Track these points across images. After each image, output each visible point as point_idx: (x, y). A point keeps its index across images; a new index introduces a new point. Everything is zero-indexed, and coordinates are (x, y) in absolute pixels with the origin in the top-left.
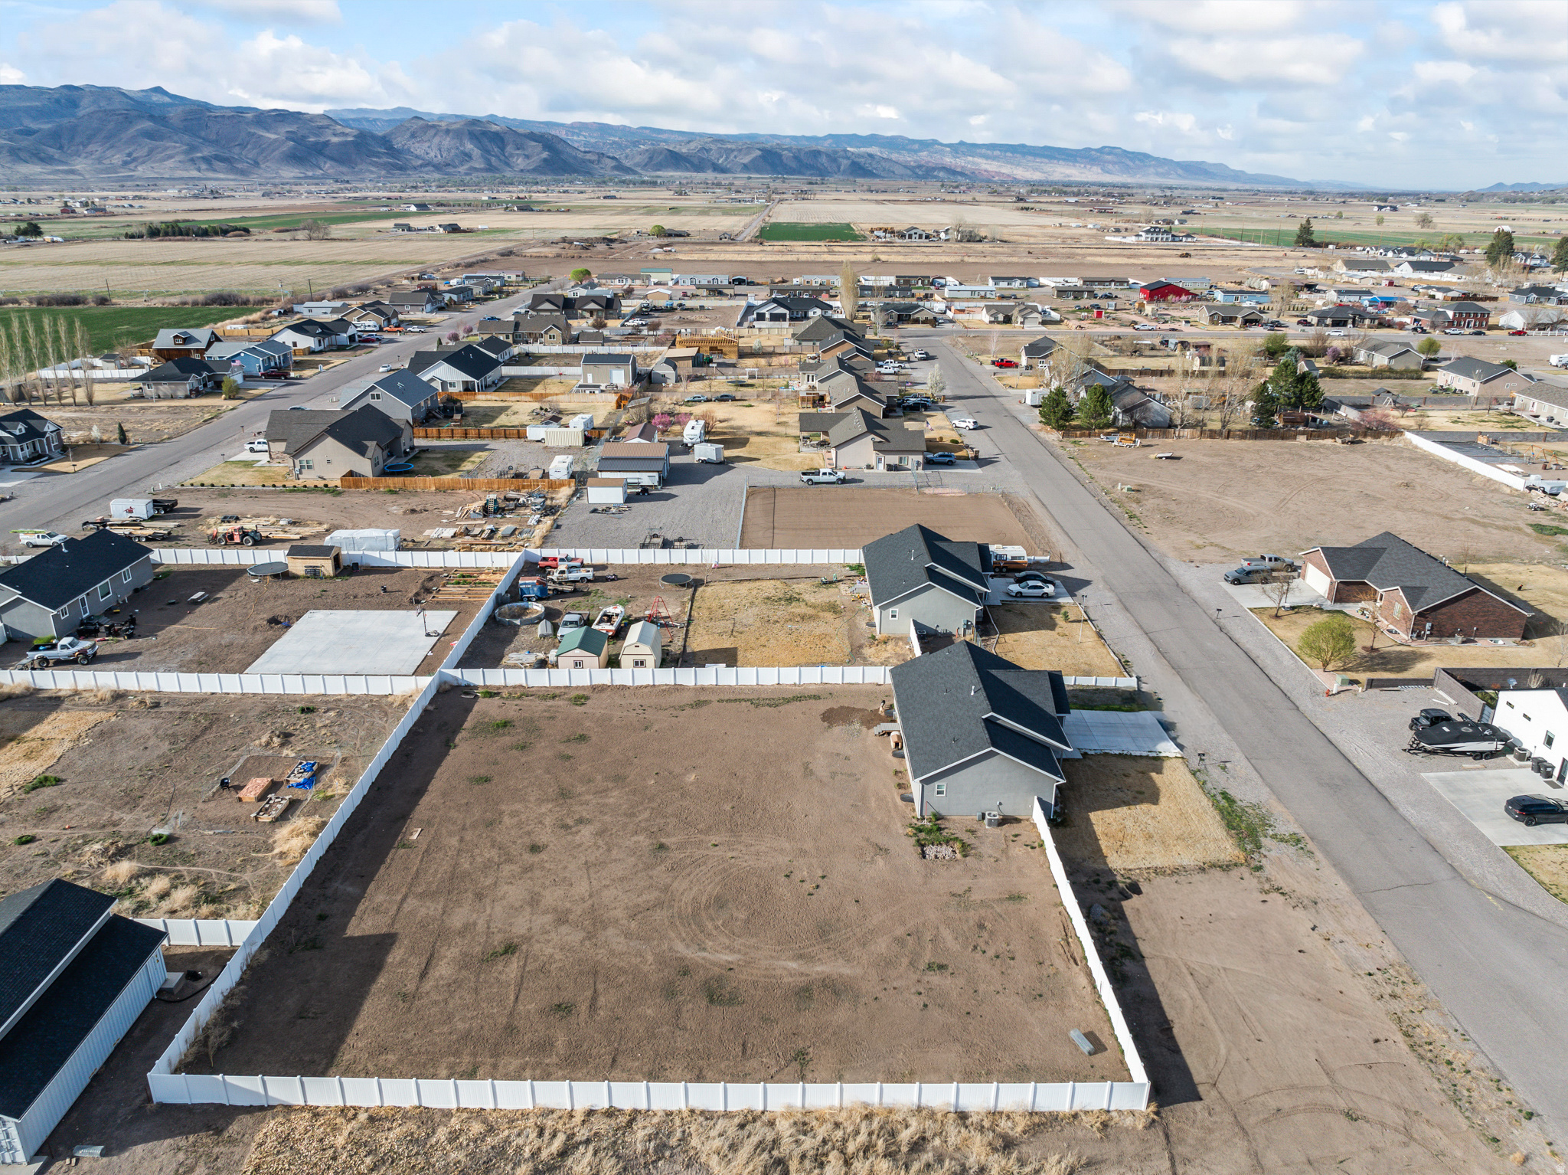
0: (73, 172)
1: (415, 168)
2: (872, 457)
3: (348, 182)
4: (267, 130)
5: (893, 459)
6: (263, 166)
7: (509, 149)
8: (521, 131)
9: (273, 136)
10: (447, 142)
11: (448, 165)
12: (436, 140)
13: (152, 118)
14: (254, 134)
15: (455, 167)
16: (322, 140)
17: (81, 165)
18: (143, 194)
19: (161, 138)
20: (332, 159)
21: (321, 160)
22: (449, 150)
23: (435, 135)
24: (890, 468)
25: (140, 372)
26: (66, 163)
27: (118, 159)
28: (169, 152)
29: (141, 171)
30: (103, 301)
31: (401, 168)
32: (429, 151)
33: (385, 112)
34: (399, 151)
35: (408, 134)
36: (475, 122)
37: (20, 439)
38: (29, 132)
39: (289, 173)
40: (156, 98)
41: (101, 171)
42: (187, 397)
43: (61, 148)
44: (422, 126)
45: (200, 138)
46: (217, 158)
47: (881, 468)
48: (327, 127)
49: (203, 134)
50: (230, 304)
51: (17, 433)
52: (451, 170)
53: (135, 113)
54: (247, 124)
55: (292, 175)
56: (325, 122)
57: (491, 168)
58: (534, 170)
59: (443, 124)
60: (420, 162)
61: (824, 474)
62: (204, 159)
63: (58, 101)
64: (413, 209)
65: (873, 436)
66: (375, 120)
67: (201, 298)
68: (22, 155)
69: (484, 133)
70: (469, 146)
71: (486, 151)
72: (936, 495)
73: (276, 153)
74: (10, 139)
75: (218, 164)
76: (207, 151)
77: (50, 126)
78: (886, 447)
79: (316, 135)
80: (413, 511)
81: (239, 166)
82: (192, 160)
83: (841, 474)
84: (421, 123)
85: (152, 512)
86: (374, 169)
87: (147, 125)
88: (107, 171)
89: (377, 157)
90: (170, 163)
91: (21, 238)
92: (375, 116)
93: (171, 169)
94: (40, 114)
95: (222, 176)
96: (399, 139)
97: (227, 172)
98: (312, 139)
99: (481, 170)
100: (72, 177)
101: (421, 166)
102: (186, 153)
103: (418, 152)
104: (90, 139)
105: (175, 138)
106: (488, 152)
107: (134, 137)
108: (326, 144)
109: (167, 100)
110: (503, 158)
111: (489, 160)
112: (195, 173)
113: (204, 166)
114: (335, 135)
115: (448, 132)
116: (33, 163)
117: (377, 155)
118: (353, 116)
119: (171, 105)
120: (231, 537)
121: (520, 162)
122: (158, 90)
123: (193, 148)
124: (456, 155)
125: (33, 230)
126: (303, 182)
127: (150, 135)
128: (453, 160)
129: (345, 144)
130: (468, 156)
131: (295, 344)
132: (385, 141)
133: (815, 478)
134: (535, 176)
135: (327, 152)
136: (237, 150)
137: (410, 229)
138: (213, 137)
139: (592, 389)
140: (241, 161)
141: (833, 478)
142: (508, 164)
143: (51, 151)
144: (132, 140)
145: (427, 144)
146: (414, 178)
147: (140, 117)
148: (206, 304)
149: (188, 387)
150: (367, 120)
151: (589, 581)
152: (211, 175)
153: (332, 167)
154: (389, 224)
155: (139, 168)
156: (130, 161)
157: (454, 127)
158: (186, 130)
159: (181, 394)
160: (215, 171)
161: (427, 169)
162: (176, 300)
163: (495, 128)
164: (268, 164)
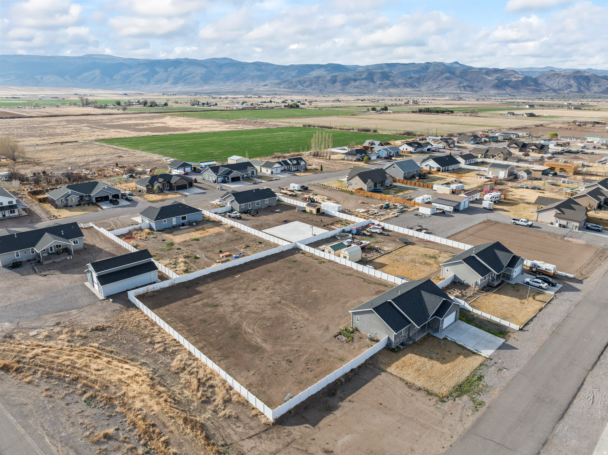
0: (420, 91)
1: (545, 91)
2: (553, 219)
3: (514, 96)
4: (489, 76)
5: (564, 222)
6: (484, 89)
7: (591, 83)
8: (600, 75)
9: (490, 78)
10: (562, 80)
11: (560, 90)
12: (557, 80)
13: (450, 72)
14: (484, 77)
15: (563, 91)
16: (509, 80)
17: (423, 88)
18: (436, 98)
19: (451, 79)
20: (511, 87)
21: (507, 87)
22: (562, 84)
23: (558, 77)
24: (560, 225)
25: (345, 152)
26: (418, 88)
27: (435, 86)
28: (452, 84)
29: (442, 90)
30: (375, 131)
31: (539, 91)
32: (553, 84)
33: (541, 68)
34: (540, 84)
35: (546, 77)
36: (578, 72)
37: (294, 165)
38: (411, 78)
39: (493, 92)
40: (455, 65)
41: (429, 90)
42: (355, 161)
43: (419, 83)
44: (553, 74)
45: (465, 79)
46: (468, 86)
47: (557, 225)
48: (512, 75)
49: (466, 78)
50: (410, 135)
51: (294, 163)
52: (561, 92)
53: (445, 71)
54: (482, 74)
55: (494, 93)
56: (512, 73)
57: (580, 91)
58: (602, 92)
59: (563, 73)
60: (547, 88)
61: (522, 221)
62: (464, 87)
63: (423, 68)
64: (527, 107)
65: (556, 210)
66: (535, 72)
67: (402, 132)
68: (407, 85)
69: (581, 76)
70: (572, 82)
71: (580, 84)
72: (568, 241)
73: (490, 85)
74: (405, 80)
75: (468, 88)
76: (465, 84)
77: (418, 76)
78: (562, 216)
79: (507, 78)
80: (363, 203)
81: (475, 89)
82: (459, 87)
83: (530, 223)
84: (553, 72)
85: (300, 189)
86: (527, 91)
87: (448, 75)
88: (430, 90)
89: (529, 86)
90: (452, 88)
91: (381, 111)
92: (536, 70)
93: (452, 90)
94: (417, 72)
95: (468, 93)
96: (541, 79)
97: (471, 91)
98: (505, 79)
99: (575, 92)
100: (419, 92)
101: (548, 90)
102: (458, 84)
103: (548, 85)
104: (429, 80)
105: (456, 79)
106: (581, 84)
107: (443, 79)
108: (510, 81)
109: (458, 66)
110: (587, 87)
111: (580, 88)
112: (459, 92)
113: (462, 89)
114: (515, 78)
115: (564, 76)
116: (409, 88)
117: (530, 85)
118: (527, 70)
119: (459, 68)
120: (306, 199)
121: (595, 89)
122: (456, 63)
123: (461, 83)
124: (565, 86)
125: (386, 109)
126: (497, 95)
127: (447, 78)
128: (563, 88)
129: (517, 81)
130: (571, 86)
131: (407, 149)
132: (535, 81)
133: (517, 222)
134: (600, 95)
135: (510, 84)
136: (476, 83)
137: (513, 114)
138: (469, 79)
139: (481, 176)
140: (476, 87)
141: (526, 224)
142: (589, 90)
143: (415, 84)
144: (442, 80)
145: (553, 81)
146: (543, 95)
147: (446, 72)
148: (403, 135)
149: (356, 158)
150: (532, 72)
151: (378, 234)
152: (464, 92)
153: (510, 90)
154: (506, 112)
155: (441, 90)
156: (440, 87)
157: (567, 74)
158: (461, 76)
159: (354, 160)
160: (466, 91)
161: (550, 91)
162: (395, 133)
163: (587, 74)
164: (486, 89)
